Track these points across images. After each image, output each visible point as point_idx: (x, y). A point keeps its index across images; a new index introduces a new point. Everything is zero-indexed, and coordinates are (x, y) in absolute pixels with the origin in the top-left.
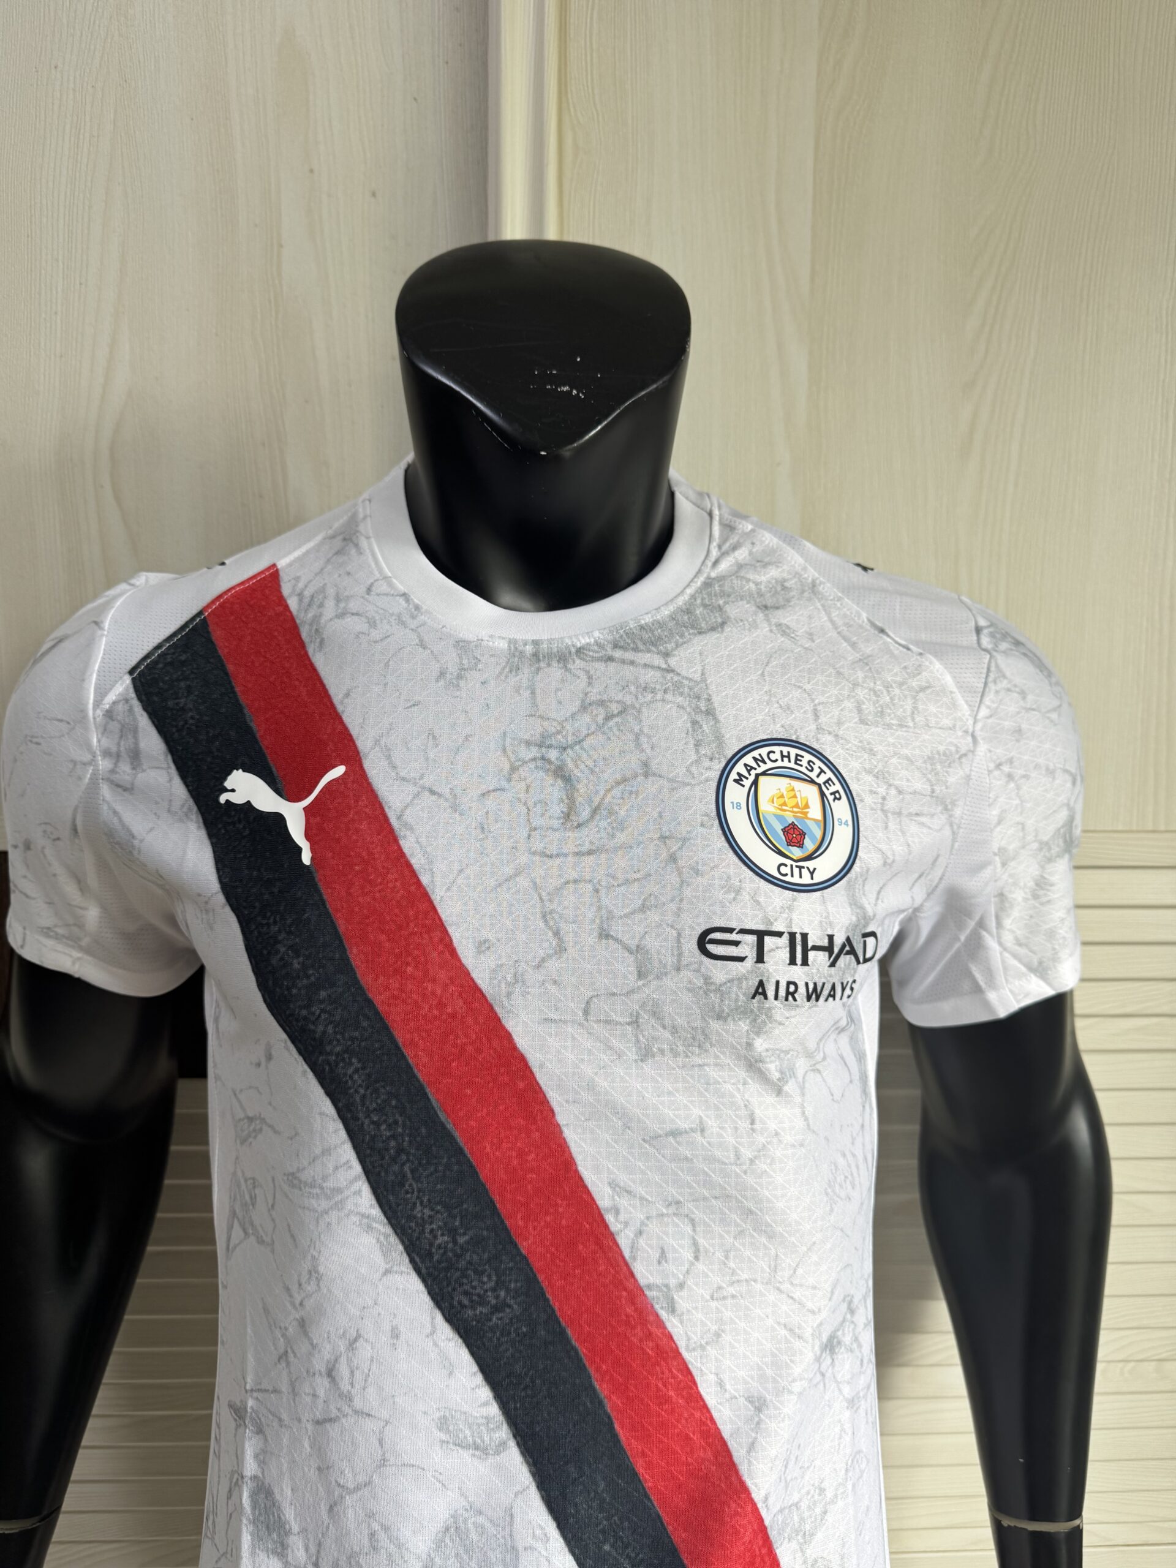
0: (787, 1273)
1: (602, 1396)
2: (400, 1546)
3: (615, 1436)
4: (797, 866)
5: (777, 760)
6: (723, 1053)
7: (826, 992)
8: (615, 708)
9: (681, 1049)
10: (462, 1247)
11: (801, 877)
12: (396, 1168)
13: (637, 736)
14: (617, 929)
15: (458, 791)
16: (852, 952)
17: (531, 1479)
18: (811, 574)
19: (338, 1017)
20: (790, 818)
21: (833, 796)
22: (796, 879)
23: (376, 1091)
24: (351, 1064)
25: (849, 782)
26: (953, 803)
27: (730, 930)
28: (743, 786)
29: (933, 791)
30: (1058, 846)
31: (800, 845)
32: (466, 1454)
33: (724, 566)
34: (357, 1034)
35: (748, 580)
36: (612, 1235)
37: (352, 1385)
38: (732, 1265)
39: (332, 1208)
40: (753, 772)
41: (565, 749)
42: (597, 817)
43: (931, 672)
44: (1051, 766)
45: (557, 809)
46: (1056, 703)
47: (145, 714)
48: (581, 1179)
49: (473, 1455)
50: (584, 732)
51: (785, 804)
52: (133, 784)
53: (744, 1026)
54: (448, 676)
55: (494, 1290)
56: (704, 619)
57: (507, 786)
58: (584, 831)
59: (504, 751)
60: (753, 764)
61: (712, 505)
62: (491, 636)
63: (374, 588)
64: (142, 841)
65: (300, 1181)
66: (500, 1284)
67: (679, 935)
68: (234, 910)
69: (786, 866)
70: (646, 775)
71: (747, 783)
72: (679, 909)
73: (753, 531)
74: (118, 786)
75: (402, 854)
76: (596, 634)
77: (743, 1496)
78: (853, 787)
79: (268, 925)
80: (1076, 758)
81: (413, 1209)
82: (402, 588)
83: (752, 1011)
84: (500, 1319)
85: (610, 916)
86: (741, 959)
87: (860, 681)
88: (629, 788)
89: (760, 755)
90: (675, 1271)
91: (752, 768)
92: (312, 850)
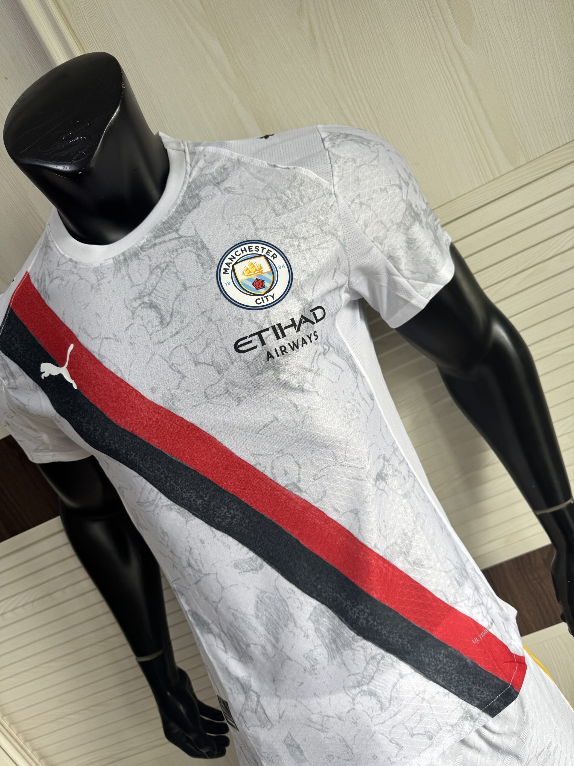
0: (342, 458)
1: (290, 533)
3: (302, 545)
4: (264, 297)
5: (240, 254)
6: (270, 387)
7: (300, 343)
8: (163, 266)
9: (252, 393)
10: (208, 501)
11: (268, 301)
12: (168, 484)
13: (176, 273)
14: (201, 358)
15: (116, 333)
16: (307, 320)
17: (278, 573)
18: (236, 155)
19: (116, 440)
20: (254, 277)
21: (273, 257)
22: (266, 303)
23: (146, 460)
24: (131, 455)
25: (278, 247)
26: (336, 230)
27: (246, 338)
28: (228, 273)
29: (322, 230)
30: (409, 220)
31: (263, 287)
32: (250, 574)
33: (194, 174)
34: (127, 443)
35: (206, 175)
36: (262, 473)
37: (198, 566)
38: (317, 464)
39: (156, 507)
40: (231, 265)
41: (150, 295)
42: (174, 317)
43: (302, 174)
44: (383, 187)
45: (156, 322)
46: (374, 155)
47: (7, 357)
48: (239, 458)
49: (253, 573)
50: (155, 283)
51: (250, 272)
52: (16, 386)
53: (271, 372)
54: (95, 286)
55: (228, 511)
56: (191, 205)
57: (133, 322)
58: (171, 325)
59: (127, 307)
60: (230, 261)
61: (184, 146)
62: (105, 260)
63: (60, 263)
64: (28, 406)
65: (141, 503)
66: (229, 509)
67: (226, 349)
68: (64, 417)
69: (259, 299)
70: (186, 289)
71: (229, 271)
72: (221, 339)
73: (204, 149)
74: (13, 389)
75: (106, 369)
76: (146, 236)
78: (282, 248)
79: (76, 418)
80: (397, 175)
81: (182, 496)
82: (68, 257)
83: (271, 366)
84: (236, 521)
85: (196, 355)
86: (255, 347)
87: (269, 196)
88: (181, 299)
89: (232, 256)
90: (293, 477)
91: (230, 263)
92: (76, 382)
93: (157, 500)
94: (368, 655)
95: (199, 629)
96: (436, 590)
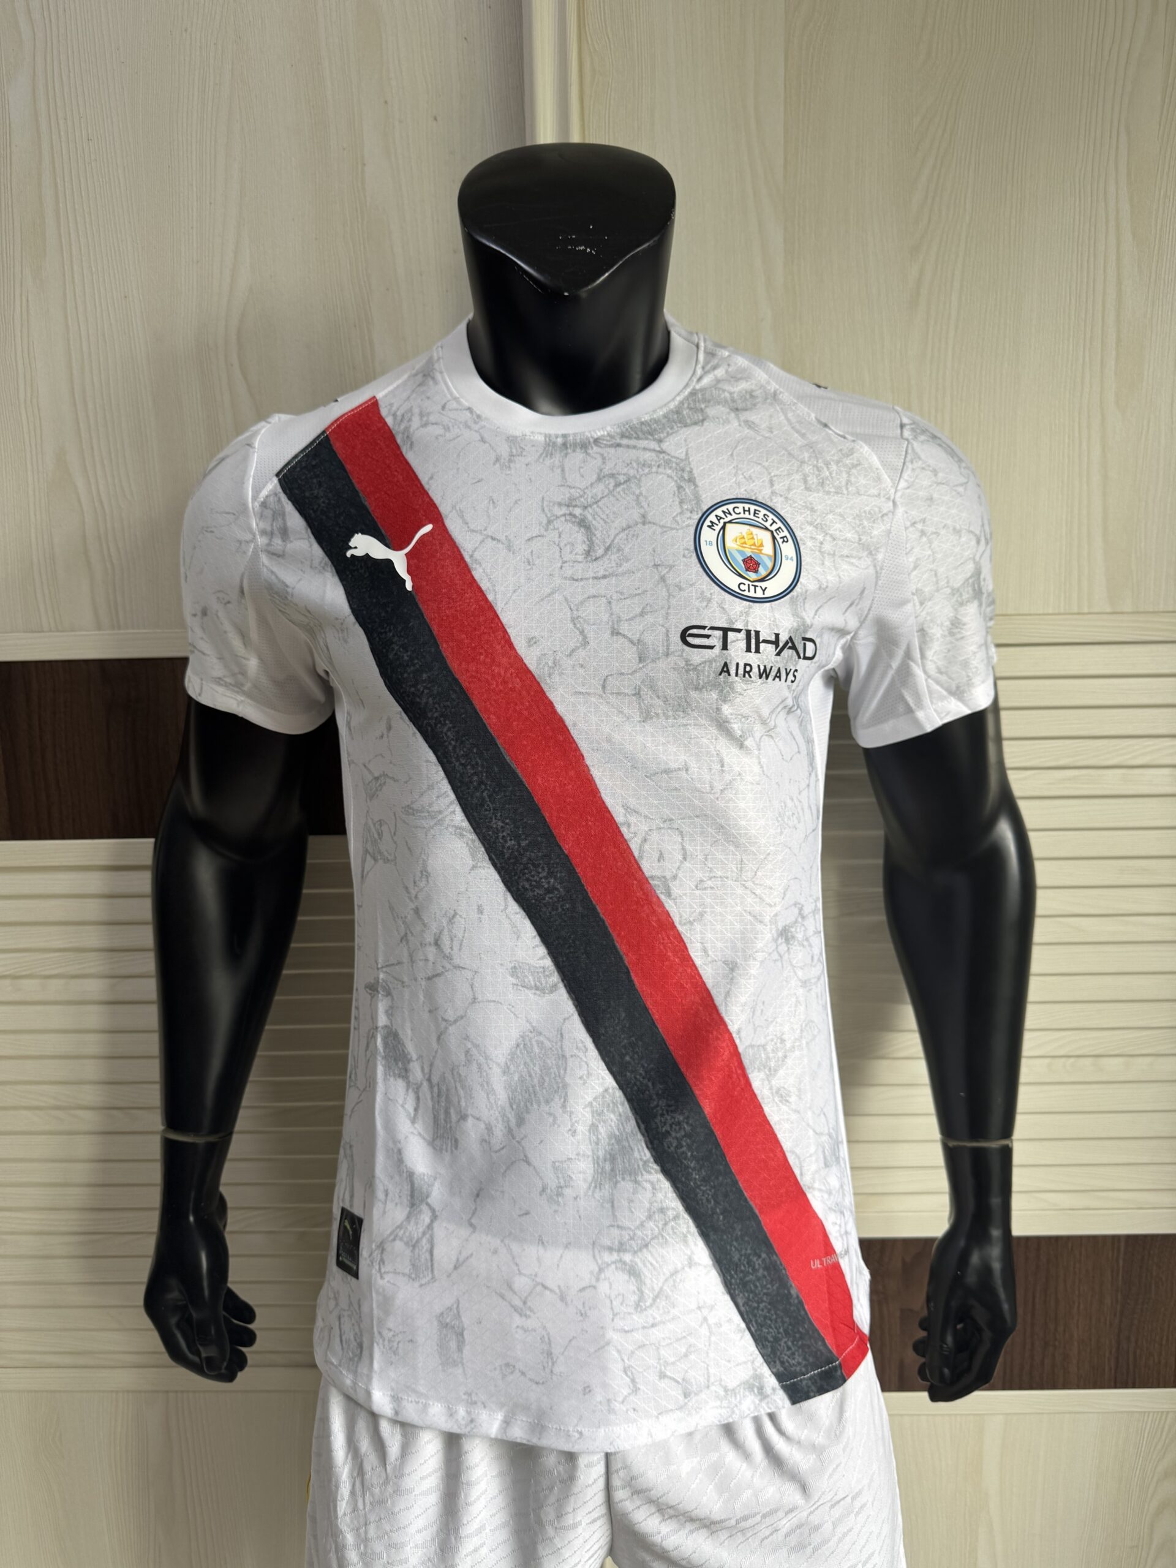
0: (749, 875)
1: (621, 953)
2: (487, 1058)
3: (631, 981)
4: (752, 585)
5: (740, 513)
6: (701, 716)
7: (773, 673)
8: (622, 478)
9: (670, 713)
10: (524, 849)
11: (755, 593)
12: (478, 794)
13: (638, 497)
14: (624, 628)
15: (511, 537)
16: (794, 647)
17: (574, 1009)
18: (773, 386)
19: (435, 692)
20: (748, 553)
21: (782, 539)
22: (752, 594)
23: (462, 742)
24: (445, 725)
25: (795, 530)
26: (877, 549)
27: (704, 628)
28: (714, 530)
29: (860, 540)
30: (968, 593)
31: (756, 571)
32: (530, 994)
33: (706, 381)
34: (449, 703)
35: (724, 391)
36: (625, 841)
37: (451, 948)
38: (710, 865)
39: (436, 824)
40: (722, 521)
41: (586, 508)
42: (610, 553)
43: (862, 453)
44: (958, 527)
45: (581, 548)
46: (963, 480)
47: (290, 503)
48: (603, 802)
49: (535, 994)
50: (600, 496)
51: (745, 543)
52: (284, 551)
53: (714, 695)
54: (502, 461)
55: (546, 878)
56: (689, 417)
57: (545, 533)
58: (600, 562)
59: (543, 510)
60: (722, 515)
61: (699, 339)
62: (532, 433)
63: (447, 407)
64: (293, 588)
65: (413, 809)
66: (551, 874)
67: (668, 631)
68: (361, 625)
69: (744, 584)
70: (644, 523)
71: (717, 528)
72: (667, 614)
73: (729, 356)
74: (273, 554)
75: (475, 581)
76: (609, 428)
77: (722, 1027)
78: (798, 534)
79: (386, 632)
80: (980, 523)
81: (490, 822)
82: (467, 404)
83: (720, 684)
84: (551, 898)
85: (619, 619)
86: (711, 647)
87: (806, 459)
88: (631, 533)
89: (727, 509)
90: (668, 868)
91: (721, 518)
92: (413, 580)
93: (446, 813)
94: (657, 1202)
95: (384, 1066)
96: (793, 1152)
